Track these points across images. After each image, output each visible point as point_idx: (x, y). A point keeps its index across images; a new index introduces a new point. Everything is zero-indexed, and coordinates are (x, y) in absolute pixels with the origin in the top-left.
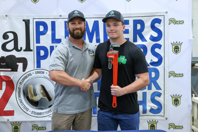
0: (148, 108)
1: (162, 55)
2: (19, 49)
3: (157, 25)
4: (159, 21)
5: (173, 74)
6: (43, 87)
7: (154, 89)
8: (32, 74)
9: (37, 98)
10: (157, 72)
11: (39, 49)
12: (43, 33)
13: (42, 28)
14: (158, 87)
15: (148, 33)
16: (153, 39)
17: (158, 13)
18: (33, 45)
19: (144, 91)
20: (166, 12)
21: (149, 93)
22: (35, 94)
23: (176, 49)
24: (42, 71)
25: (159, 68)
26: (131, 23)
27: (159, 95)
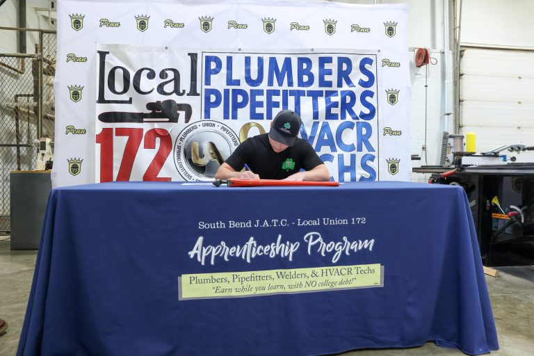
0: (358, 177)
1: (375, 106)
2: (181, 92)
3: (367, 66)
4: (370, 62)
5: (388, 131)
6: (213, 145)
7: (365, 151)
8: (198, 126)
9: (203, 162)
10: (369, 128)
11: (209, 92)
12: (216, 72)
13: (213, 65)
14: (370, 148)
15: (356, 76)
16: (362, 84)
17: (368, 50)
18: (201, 87)
19: (352, 153)
20: (379, 51)
21: (359, 156)
22: (202, 156)
23: (393, 99)
24: (212, 122)
25: (372, 122)
26: (335, 61)
27: (372, 158)
